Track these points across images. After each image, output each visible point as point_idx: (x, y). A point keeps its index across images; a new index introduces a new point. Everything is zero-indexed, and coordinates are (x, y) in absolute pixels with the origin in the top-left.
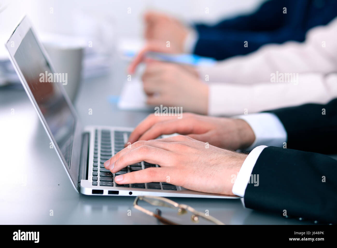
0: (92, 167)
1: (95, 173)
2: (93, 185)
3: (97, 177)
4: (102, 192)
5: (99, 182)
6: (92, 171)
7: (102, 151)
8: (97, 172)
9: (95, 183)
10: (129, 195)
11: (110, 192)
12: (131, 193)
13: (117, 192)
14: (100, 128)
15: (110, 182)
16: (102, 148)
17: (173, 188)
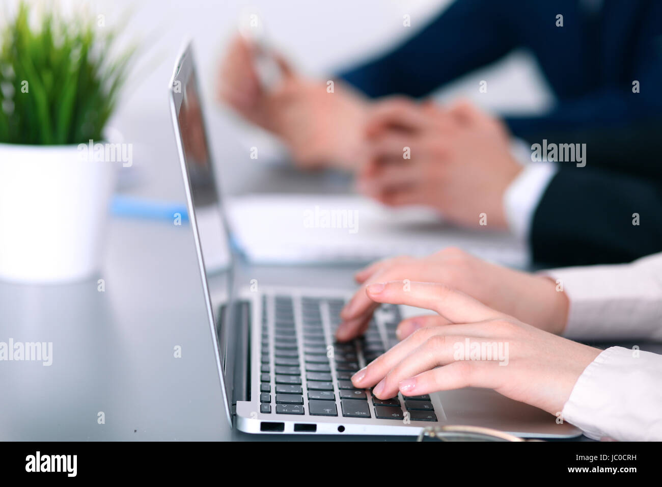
0: (259, 374)
1: (265, 386)
2: (262, 412)
3: (270, 394)
4: (280, 426)
5: (273, 404)
6: (259, 383)
7: (277, 340)
8: (268, 385)
9: (266, 407)
10: (338, 433)
11: (298, 427)
12: (341, 429)
13: (313, 427)
14: (272, 292)
15: (296, 406)
16: (277, 332)
17: (429, 417)
